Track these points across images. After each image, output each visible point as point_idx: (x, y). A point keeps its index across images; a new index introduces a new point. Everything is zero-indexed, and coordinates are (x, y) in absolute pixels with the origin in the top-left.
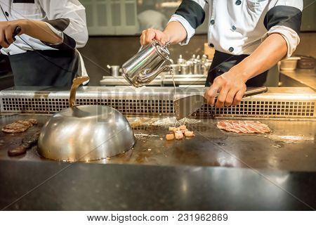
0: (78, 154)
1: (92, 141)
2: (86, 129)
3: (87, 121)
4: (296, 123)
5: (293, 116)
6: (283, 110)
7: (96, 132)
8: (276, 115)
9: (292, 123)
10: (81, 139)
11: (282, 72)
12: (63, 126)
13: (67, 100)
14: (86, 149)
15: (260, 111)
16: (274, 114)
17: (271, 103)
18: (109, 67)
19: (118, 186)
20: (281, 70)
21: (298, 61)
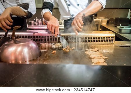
0: (16, 60)
1: (22, 54)
2: (19, 49)
3: (20, 45)
4: (106, 45)
5: (105, 43)
6: (101, 40)
7: (24, 50)
8: (99, 42)
9: (105, 45)
10: (17, 53)
11: (102, 25)
12: (9, 47)
13: (11, 36)
14: (20, 57)
15: (92, 41)
16: (98, 42)
17: (97, 37)
18: (30, 21)
19: (33, 73)
20: (101, 24)
21: (108, 20)
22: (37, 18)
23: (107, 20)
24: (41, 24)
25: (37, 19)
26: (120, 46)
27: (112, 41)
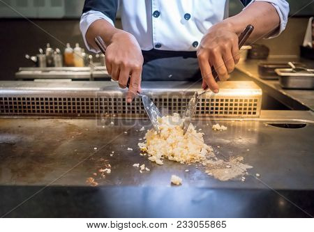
21: (249, 50)
22: (48, 45)
23: (245, 52)
24: (61, 64)
25: (49, 49)
26: (273, 125)
27: (252, 111)
